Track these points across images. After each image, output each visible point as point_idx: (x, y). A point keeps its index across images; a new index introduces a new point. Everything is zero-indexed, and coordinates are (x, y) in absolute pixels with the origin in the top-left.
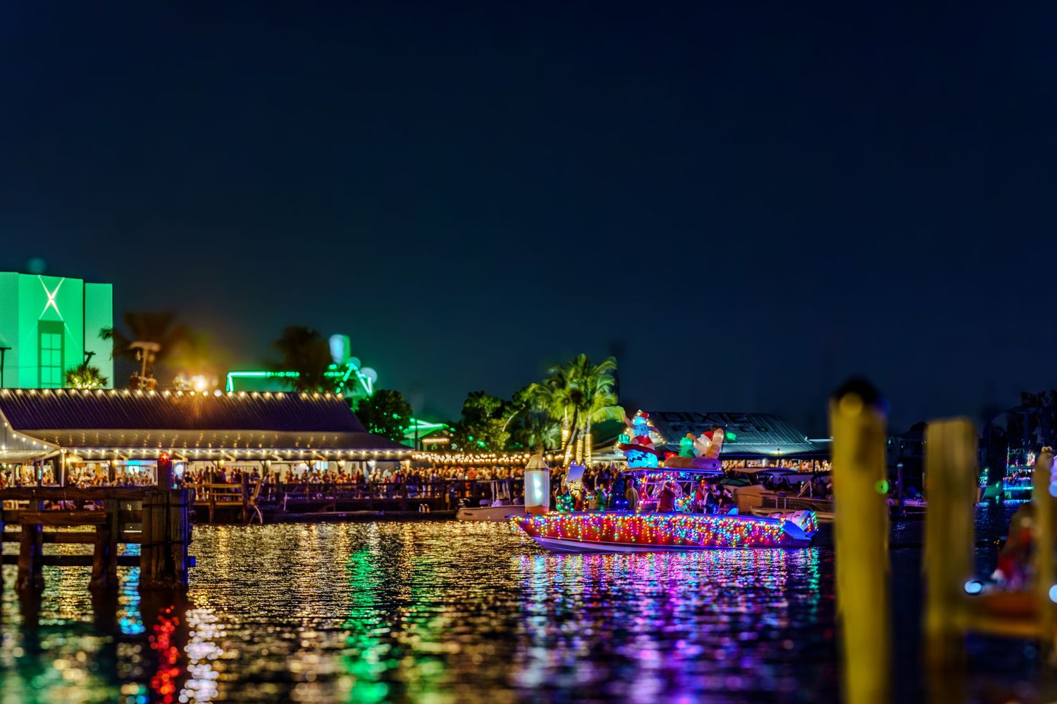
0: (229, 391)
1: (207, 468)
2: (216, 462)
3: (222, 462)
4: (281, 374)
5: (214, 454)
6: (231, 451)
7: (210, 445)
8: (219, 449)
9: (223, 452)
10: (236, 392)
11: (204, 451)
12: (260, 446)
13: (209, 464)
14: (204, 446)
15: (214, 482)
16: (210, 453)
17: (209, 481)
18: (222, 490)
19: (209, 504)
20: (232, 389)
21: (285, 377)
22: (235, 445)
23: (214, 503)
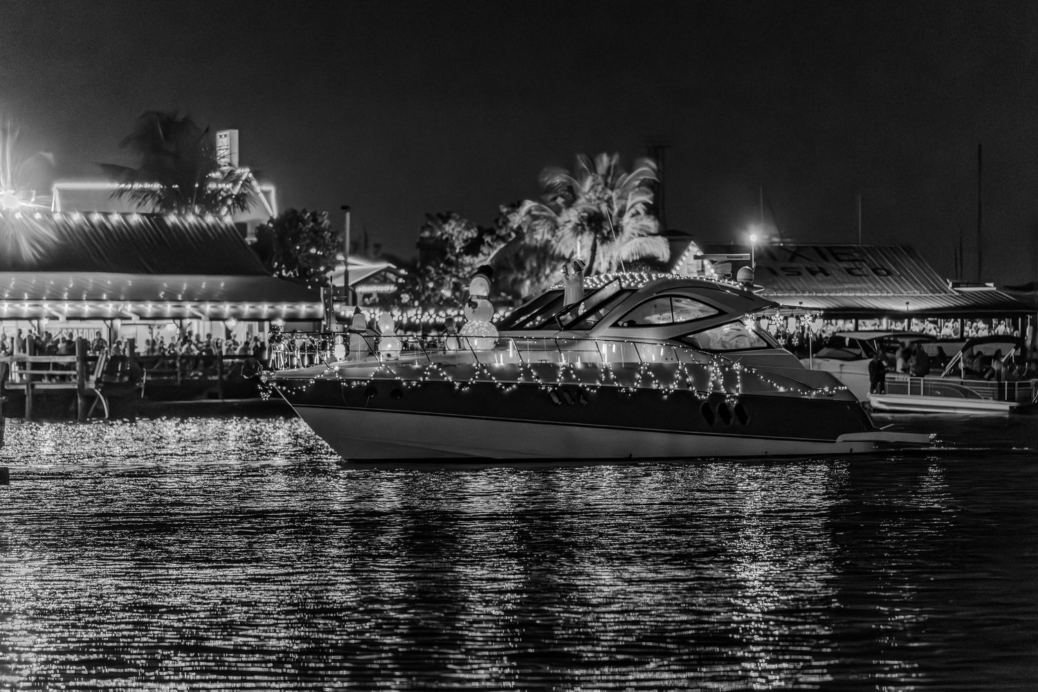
0: (55, 212)
1: (20, 332)
2: (35, 322)
3: (45, 322)
4: (137, 186)
5: (33, 309)
6: (59, 305)
7: (26, 296)
8: (40, 303)
9: (46, 307)
10: (65, 213)
11: (17, 305)
12: (105, 297)
13: (25, 326)
14: (16, 298)
15: (33, 353)
16: (26, 308)
17: (25, 352)
18: (45, 366)
19: (24, 387)
20: (59, 210)
21: (142, 191)
22: (65, 296)
23: (33, 386)
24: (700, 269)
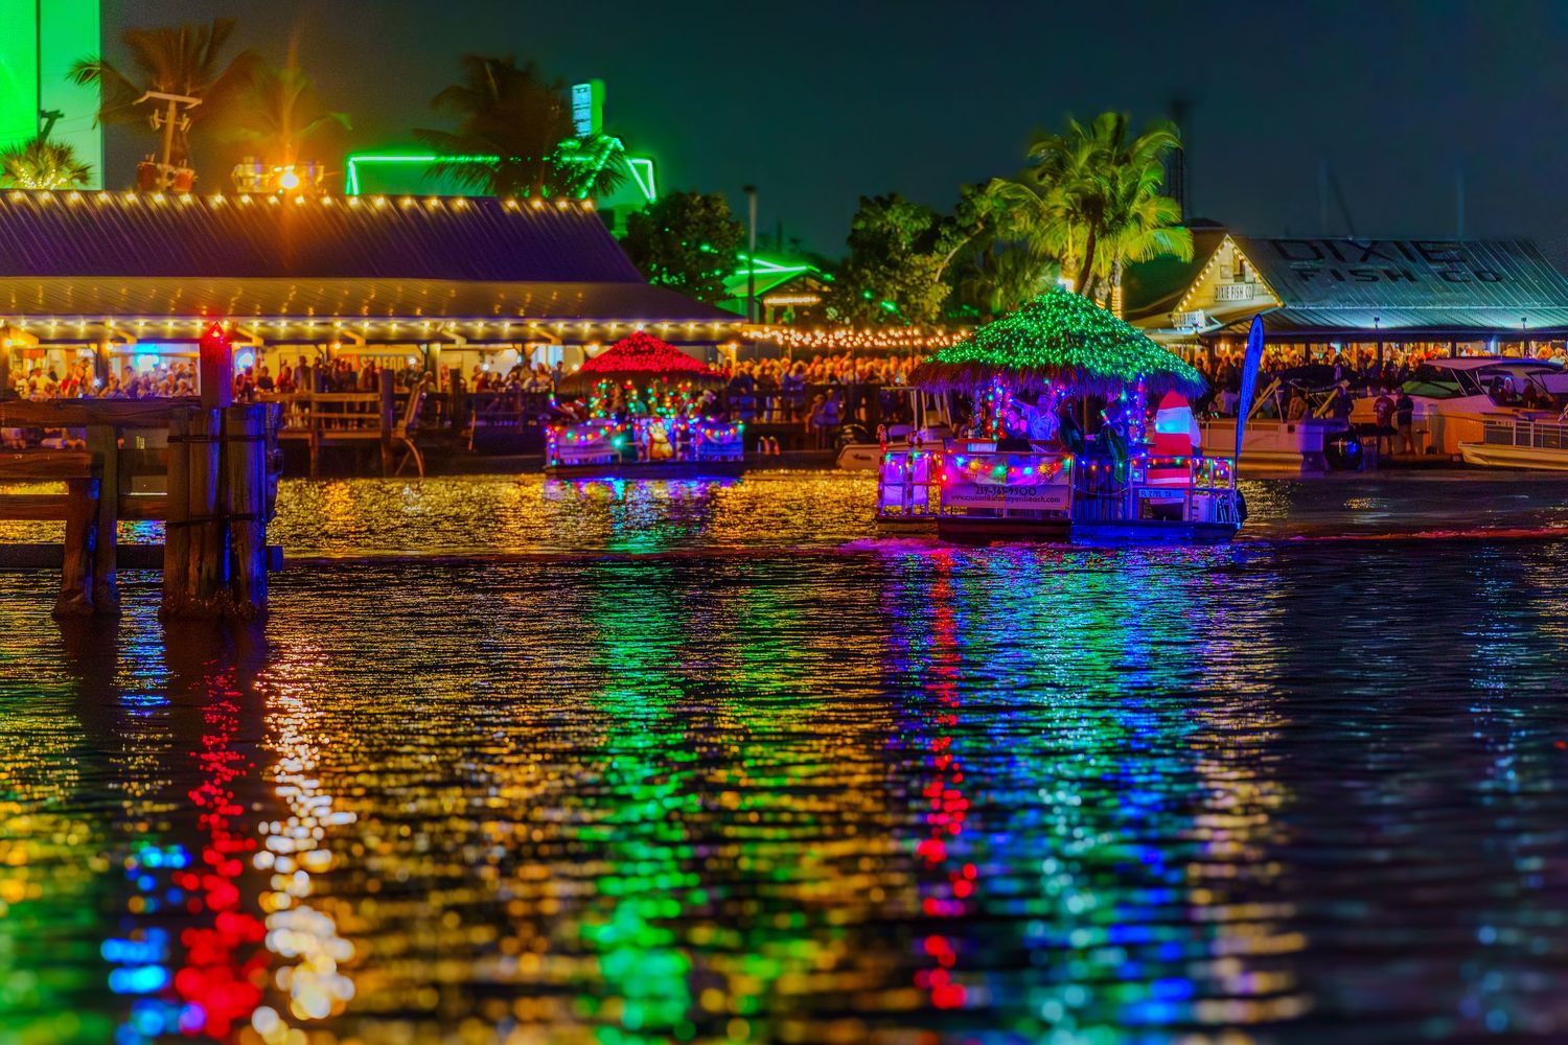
0: (351, 195)
1: (303, 360)
2: (323, 347)
3: (337, 347)
4: (463, 159)
5: (320, 329)
6: (355, 324)
7: (311, 311)
8: (330, 320)
9: (339, 325)
10: (364, 196)
11: (298, 323)
12: (419, 312)
13: (310, 352)
14: (297, 313)
15: (317, 392)
16: (311, 326)
17: (308, 388)
18: (337, 407)
19: (309, 436)
20: (356, 191)
21: (472, 164)
22: (365, 310)
23: (320, 434)
24: (1238, 273)
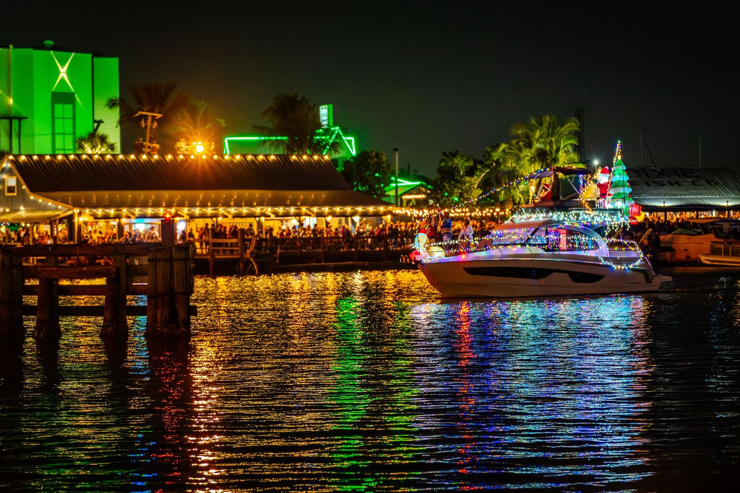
0: (226, 154)
1: (207, 225)
2: (214, 219)
3: (220, 219)
4: (274, 138)
5: (213, 212)
6: (228, 209)
7: (209, 204)
8: (217, 208)
9: (221, 210)
10: (232, 155)
11: (204, 209)
12: (255, 204)
13: (210, 222)
14: (204, 205)
15: (212, 238)
16: (209, 211)
17: (209, 237)
18: (220, 245)
19: (209, 257)
20: (228, 153)
21: (277, 140)
22: (232, 203)
23: (214, 256)
